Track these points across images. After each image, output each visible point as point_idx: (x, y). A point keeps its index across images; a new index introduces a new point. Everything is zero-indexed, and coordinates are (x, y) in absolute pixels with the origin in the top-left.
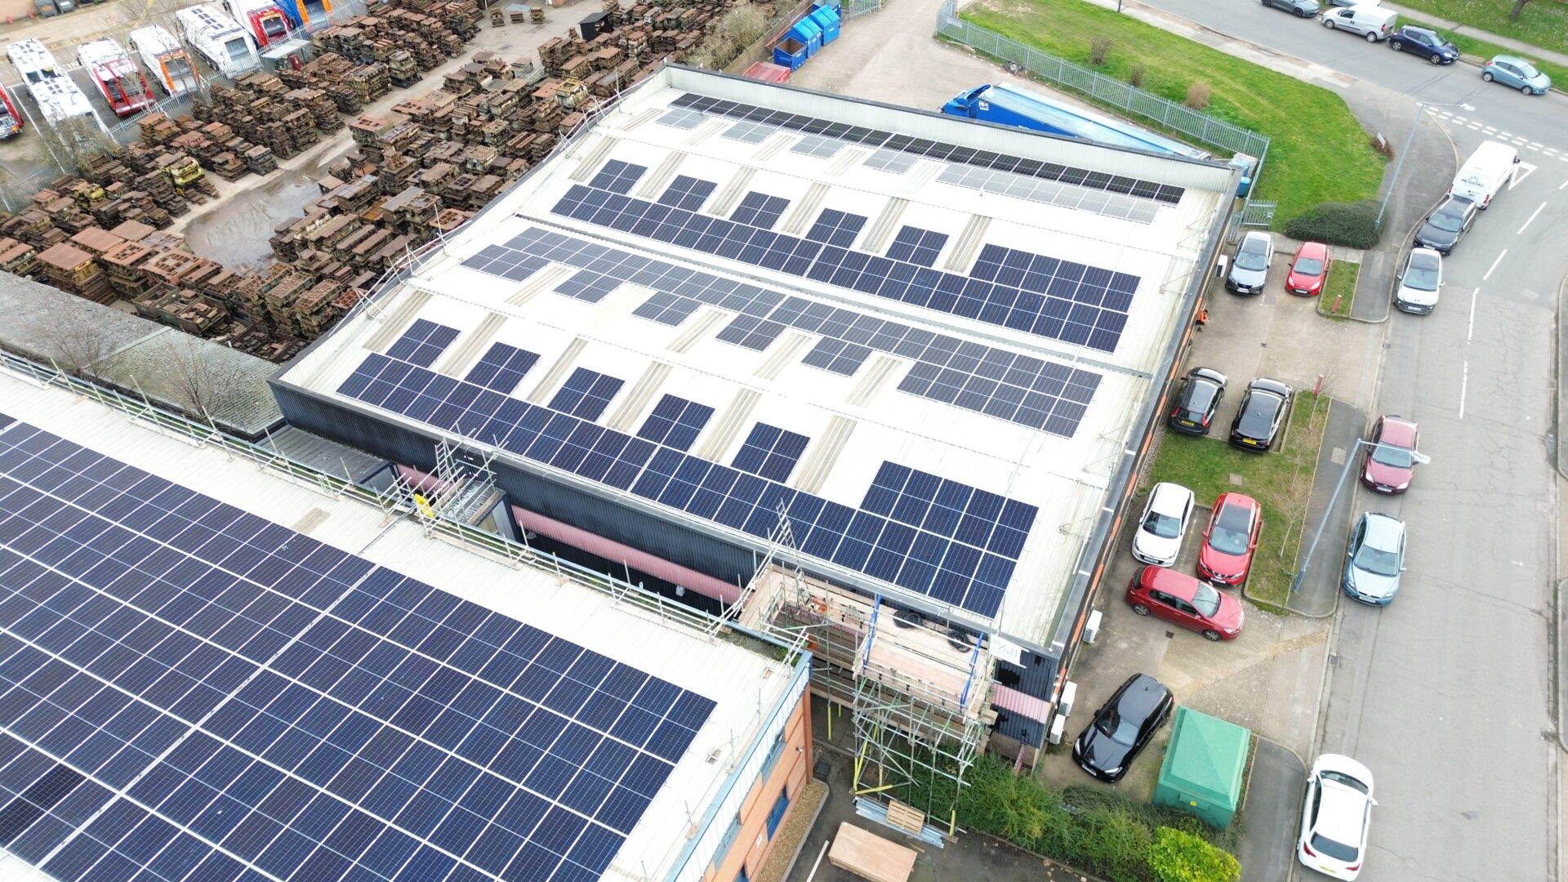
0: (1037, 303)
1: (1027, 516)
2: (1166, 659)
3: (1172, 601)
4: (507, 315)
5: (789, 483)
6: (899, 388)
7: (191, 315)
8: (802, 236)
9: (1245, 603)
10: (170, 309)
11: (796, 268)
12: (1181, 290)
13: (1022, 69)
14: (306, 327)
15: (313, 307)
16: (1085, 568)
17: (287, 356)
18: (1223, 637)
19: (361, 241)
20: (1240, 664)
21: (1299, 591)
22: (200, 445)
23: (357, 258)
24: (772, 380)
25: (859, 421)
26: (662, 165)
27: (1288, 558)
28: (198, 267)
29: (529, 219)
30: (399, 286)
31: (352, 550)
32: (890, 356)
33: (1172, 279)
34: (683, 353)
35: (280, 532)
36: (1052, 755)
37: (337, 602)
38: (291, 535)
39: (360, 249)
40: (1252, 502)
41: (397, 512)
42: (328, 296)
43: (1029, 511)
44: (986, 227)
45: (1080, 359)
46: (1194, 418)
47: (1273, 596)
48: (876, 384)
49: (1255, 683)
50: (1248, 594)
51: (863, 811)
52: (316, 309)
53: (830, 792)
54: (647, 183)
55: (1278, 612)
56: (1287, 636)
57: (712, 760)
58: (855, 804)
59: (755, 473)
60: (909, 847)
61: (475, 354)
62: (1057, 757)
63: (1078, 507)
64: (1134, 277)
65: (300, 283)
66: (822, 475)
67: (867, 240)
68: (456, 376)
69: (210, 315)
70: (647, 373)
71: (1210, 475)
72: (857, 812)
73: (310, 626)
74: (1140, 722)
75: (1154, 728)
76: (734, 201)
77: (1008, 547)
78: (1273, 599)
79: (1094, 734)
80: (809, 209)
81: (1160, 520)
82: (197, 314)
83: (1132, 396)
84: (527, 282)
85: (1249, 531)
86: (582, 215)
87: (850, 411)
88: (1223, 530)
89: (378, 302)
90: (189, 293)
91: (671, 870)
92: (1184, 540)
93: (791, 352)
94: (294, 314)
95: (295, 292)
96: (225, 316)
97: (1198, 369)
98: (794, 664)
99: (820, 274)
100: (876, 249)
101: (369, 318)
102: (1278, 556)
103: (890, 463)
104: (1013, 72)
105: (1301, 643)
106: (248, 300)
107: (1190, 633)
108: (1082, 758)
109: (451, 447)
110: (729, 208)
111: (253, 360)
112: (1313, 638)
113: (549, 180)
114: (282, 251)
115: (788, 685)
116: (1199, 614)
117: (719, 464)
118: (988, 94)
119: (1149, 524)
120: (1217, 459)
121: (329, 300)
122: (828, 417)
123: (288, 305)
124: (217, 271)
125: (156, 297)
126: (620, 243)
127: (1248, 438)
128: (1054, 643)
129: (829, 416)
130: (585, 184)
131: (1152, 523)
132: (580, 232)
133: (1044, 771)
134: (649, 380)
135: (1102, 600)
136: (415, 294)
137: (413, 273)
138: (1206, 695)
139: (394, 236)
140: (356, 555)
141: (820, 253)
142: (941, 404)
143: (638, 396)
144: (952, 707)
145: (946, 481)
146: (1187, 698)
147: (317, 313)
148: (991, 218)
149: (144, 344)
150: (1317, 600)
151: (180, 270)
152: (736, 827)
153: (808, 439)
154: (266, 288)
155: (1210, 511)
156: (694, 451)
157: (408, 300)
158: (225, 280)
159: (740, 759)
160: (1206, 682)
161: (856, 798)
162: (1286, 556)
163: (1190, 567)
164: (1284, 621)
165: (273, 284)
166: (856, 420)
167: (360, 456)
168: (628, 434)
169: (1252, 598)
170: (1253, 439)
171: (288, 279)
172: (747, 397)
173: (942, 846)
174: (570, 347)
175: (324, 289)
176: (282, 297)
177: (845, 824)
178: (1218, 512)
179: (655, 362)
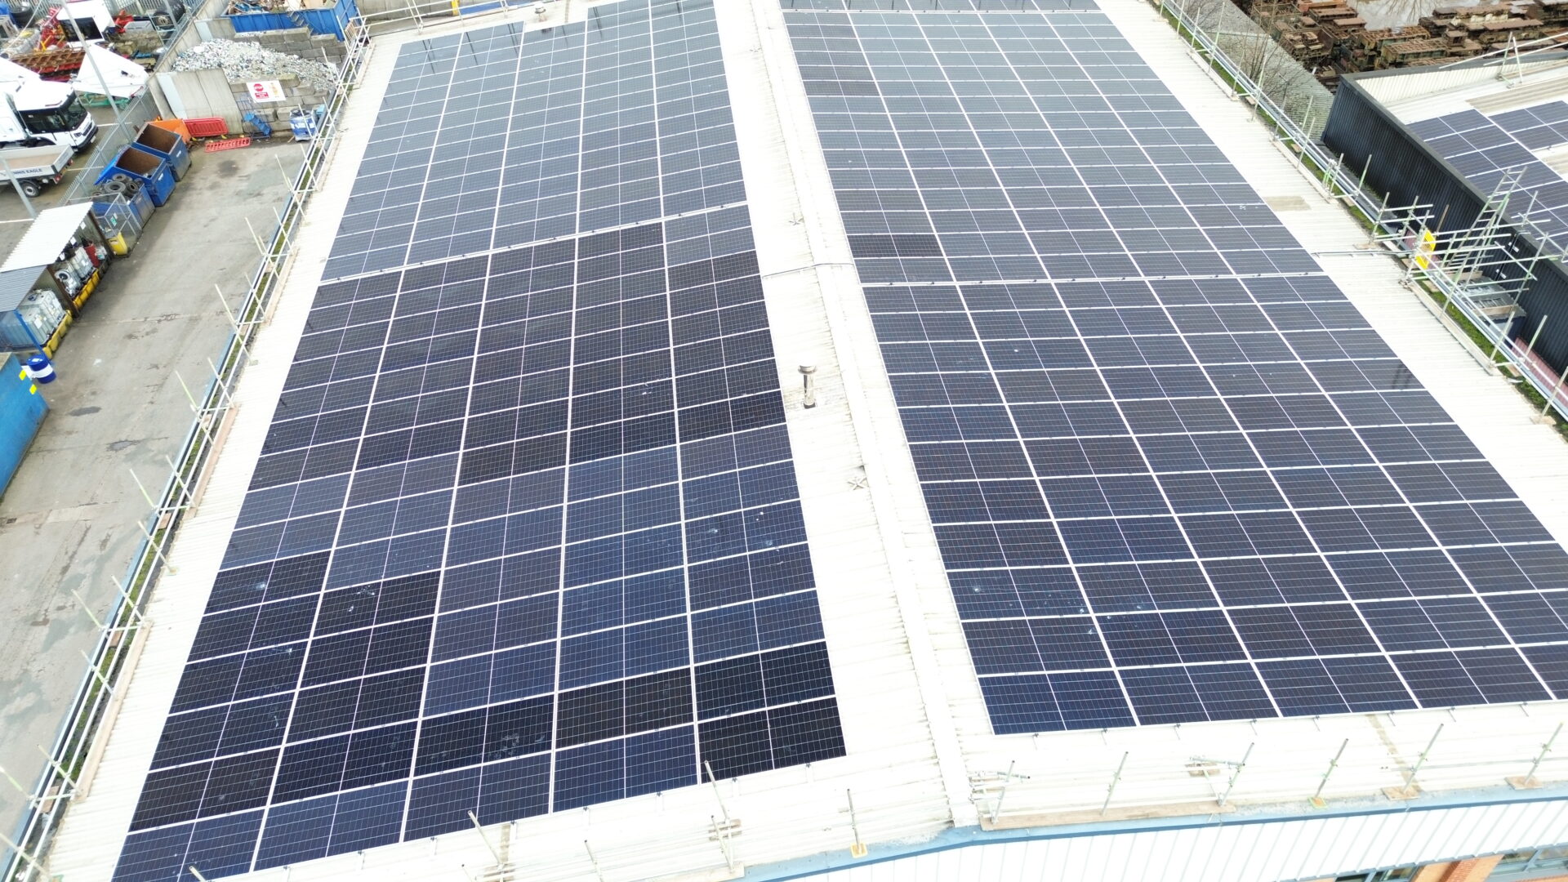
10: (1281, 25)
22: (1233, 96)
28: (1335, 6)
31: (1308, 247)
35: (1249, 194)
37: (1255, 276)
38: (1257, 202)
65: (1430, 49)
68: (1561, 173)
73: (1213, 277)
82: (1304, 39)
89: (1524, 63)
90: (1308, 20)
95: (1417, 54)
96: (1326, 57)
111: (1323, 92)
124: (1351, 16)
140: (1309, 252)
154: (1390, 40)
158: (1351, 25)
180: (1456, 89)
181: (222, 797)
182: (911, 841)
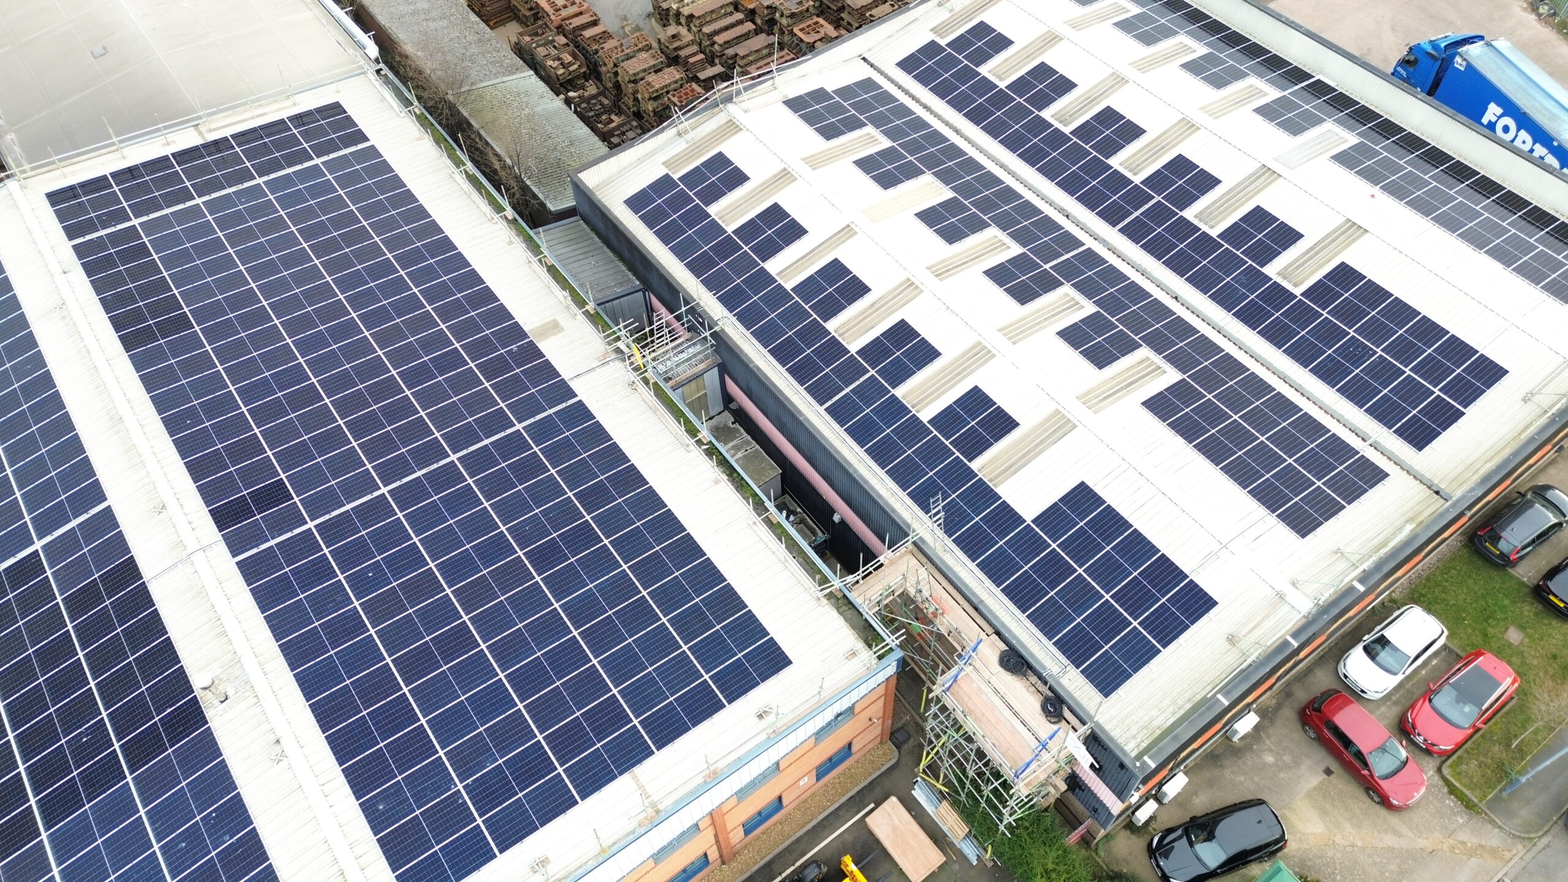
0: (1363, 356)
1: (1201, 607)
2: (1309, 795)
3: (1347, 742)
4: (797, 176)
5: (975, 465)
6: (1143, 404)
7: (557, 63)
8: (1137, 179)
9: (1437, 778)
10: (541, 51)
11: (1111, 216)
12: (1551, 407)
13: (1554, 14)
14: (644, 108)
15: (653, 93)
16: (1225, 695)
17: (619, 132)
18: (1385, 802)
19: (726, 28)
20: (1389, 840)
21: (1509, 795)
22: (493, 219)
23: (716, 46)
24: (1014, 343)
25: (1080, 427)
26: (1032, 43)
27: (1521, 752)
28: (581, 13)
29: (872, 66)
30: (716, 110)
31: (565, 373)
32: (1157, 359)
33: (1545, 391)
34: (941, 280)
35: (517, 332)
36: (1128, 832)
37: (532, 420)
38: (524, 339)
39: (720, 39)
40: (1509, 676)
41: (618, 351)
42: (669, 85)
43: (1206, 603)
44: (1354, 240)
45: (1375, 446)
46: (1503, 546)
47: (1473, 786)
48: (1122, 389)
49: (1393, 868)
50: (1446, 771)
51: (919, 794)
52: (655, 95)
53: (898, 761)
54: (1006, 60)
55: (1469, 805)
56: (1462, 836)
57: (760, 716)
58: (915, 783)
59: (947, 439)
60: (942, 850)
61: (753, 208)
62: (1133, 837)
63: (1263, 620)
64: (1502, 368)
65: (652, 62)
66: (1012, 469)
67: (1207, 208)
68: (727, 226)
69: (571, 69)
70: (896, 289)
71: (1487, 616)
72: (913, 792)
73: (502, 434)
74: (1233, 851)
75: (1250, 861)
76: (1087, 111)
77: (1161, 632)
78: (1472, 790)
79: (1180, 838)
80: (1163, 148)
81: (1387, 648)
82: (562, 64)
83: (1410, 514)
84: (835, 142)
85: (1484, 708)
86: (923, 79)
87: (1076, 411)
88: (1454, 693)
89: (690, 121)
90: (561, 40)
91: (677, 802)
92: (1400, 685)
93: (1053, 316)
94: (637, 92)
95: (644, 70)
96: (585, 72)
97: (1548, 487)
98: (880, 658)
99: (1133, 233)
100: (1212, 223)
101: (679, 134)
102: (1509, 746)
103: (1088, 487)
104: (1539, 15)
105: (1472, 852)
106: (605, 65)
107: (1353, 781)
108: (1157, 852)
109: (687, 303)
110: (1077, 118)
111: (584, 130)
112: (1493, 852)
113: (911, 27)
114: (659, 14)
115: (867, 675)
116: (1369, 770)
117: (918, 415)
118: (1473, 51)
119: (1373, 646)
120: (1506, 602)
121: (669, 89)
122: (1048, 408)
123: (635, 82)
124: (595, 23)
125: (537, 34)
126: (947, 124)
127: (1556, 596)
128: (1146, 758)
129: (1051, 407)
130: (943, 42)
131: (1378, 647)
132: (913, 98)
133: (1112, 843)
134: (894, 298)
135: (1274, 701)
136: (728, 122)
137: (735, 100)
138: (1330, 854)
139: (757, 33)
140: (566, 379)
141: (1146, 207)
142: (1180, 440)
143: (877, 310)
144: (1008, 773)
145: (1136, 530)
146: (1308, 847)
147: (655, 99)
148: (1366, 231)
149: (506, 84)
150: (1525, 813)
151: (564, 13)
152: (774, 771)
153: (1018, 424)
154: (623, 58)
155: (1459, 658)
156: (900, 392)
157: (721, 127)
158: (597, 35)
159: (785, 727)
160: (1338, 839)
161: (919, 779)
162: (1519, 749)
163: (1394, 712)
164: (1470, 819)
165: (631, 54)
166: (1077, 423)
167: (623, 271)
168: (849, 347)
169: (1448, 777)
170: (1561, 600)
171: (644, 55)
172: (979, 354)
173: (975, 863)
174: (839, 232)
175: (672, 75)
176: (631, 72)
177: (893, 799)
178: (1467, 665)
179: (909, 280)
180: (654, 152)
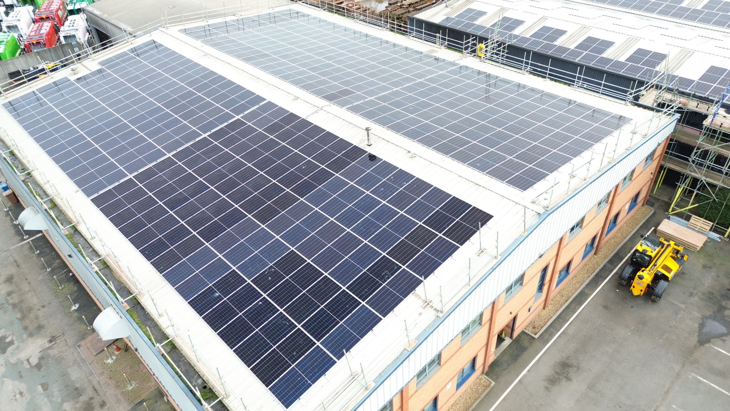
4: (509, 9)
5: (658, 69)
53: (655, 212)
59: (638, 64)
61: (495, 19)
66: (676, 67)
68: (485, 25)
70: (578, 30)
89: (448, 2)
101: (447, 6)
103: (715, 67)
117: (618, 60)
129: (678, 49)
134: (581, 31)
136: (466, 1)
140: (452, 61)
143: (574, 36)
153: (667, 56)
156: (605, 55)
161: (670, 216)
166: (694, 51)
168: (569, 47)
172: (632, 41)
173: (720, 241)
174: (539, 19)
179: (583, 26)
180: (438, 13)
181: (295, 353)
182: (534, 223)
